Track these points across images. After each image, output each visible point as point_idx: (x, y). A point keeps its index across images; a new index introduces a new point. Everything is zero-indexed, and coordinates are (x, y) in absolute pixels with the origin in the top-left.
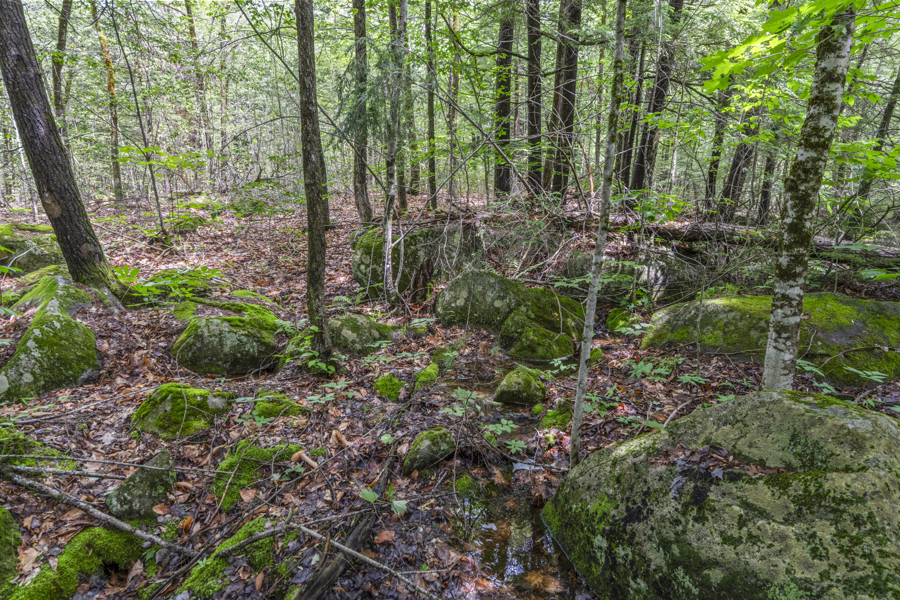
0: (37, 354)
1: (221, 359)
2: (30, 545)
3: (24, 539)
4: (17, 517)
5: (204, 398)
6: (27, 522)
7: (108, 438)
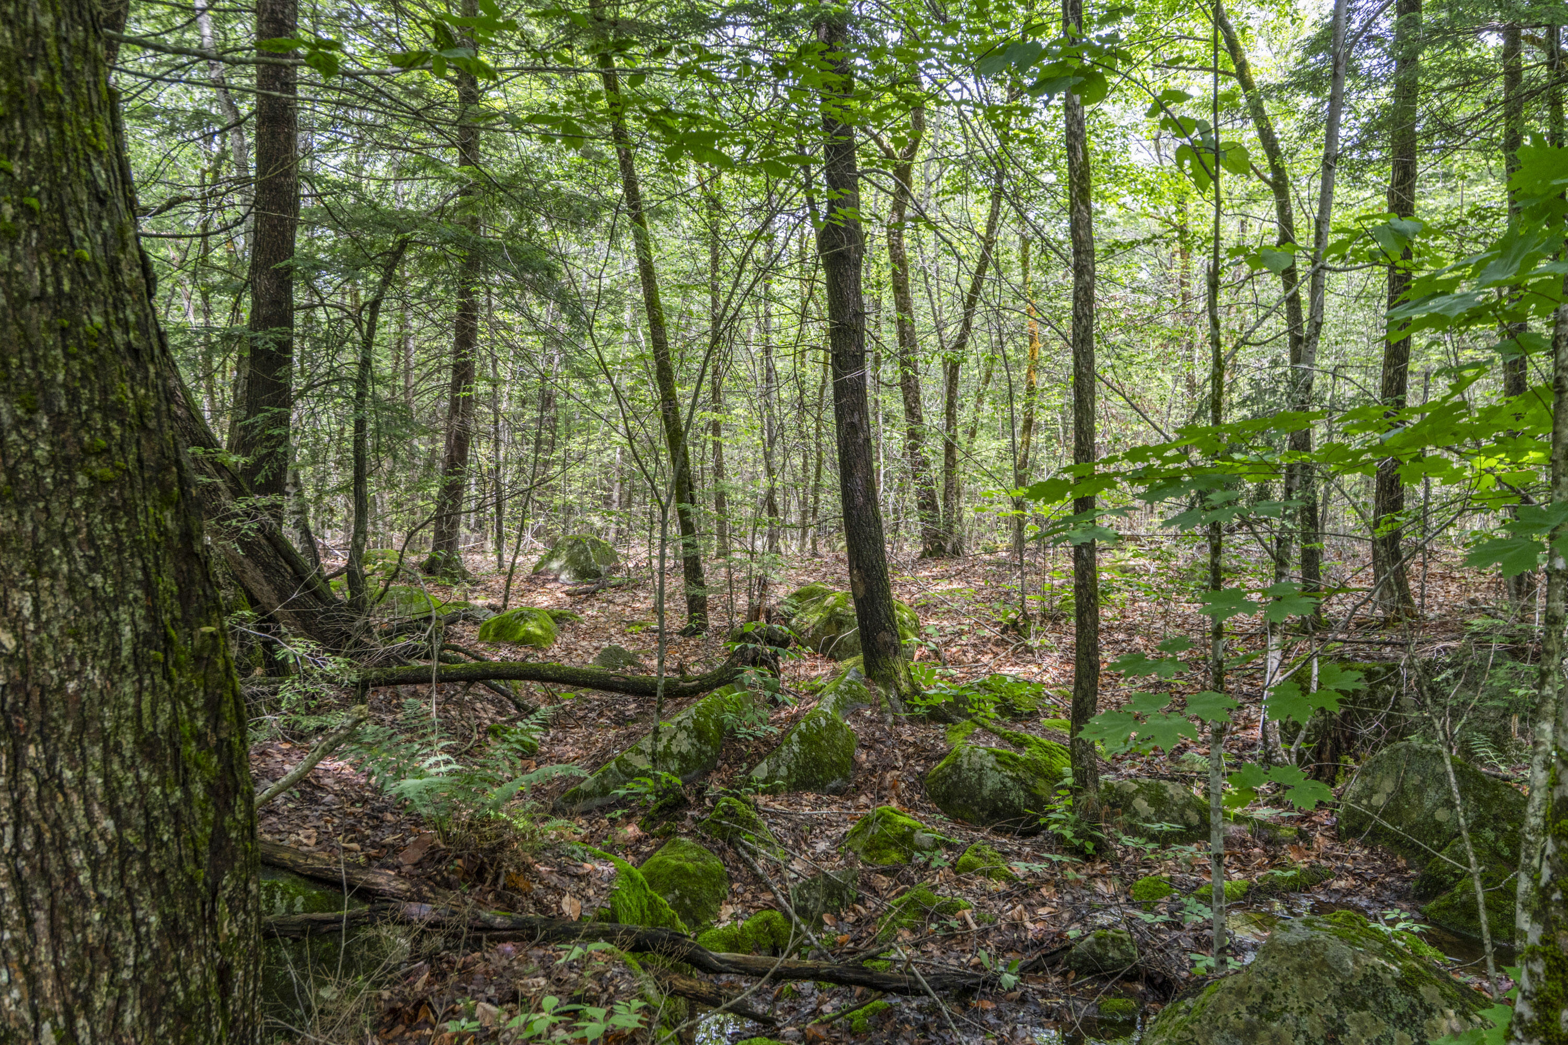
0: (796, 749)
1: (977, 804)
2: (731, 903)
3: (729, 897)
4: (731, 879)
5: (913, 830)
6: (735, 886)
7: (822, 846)
